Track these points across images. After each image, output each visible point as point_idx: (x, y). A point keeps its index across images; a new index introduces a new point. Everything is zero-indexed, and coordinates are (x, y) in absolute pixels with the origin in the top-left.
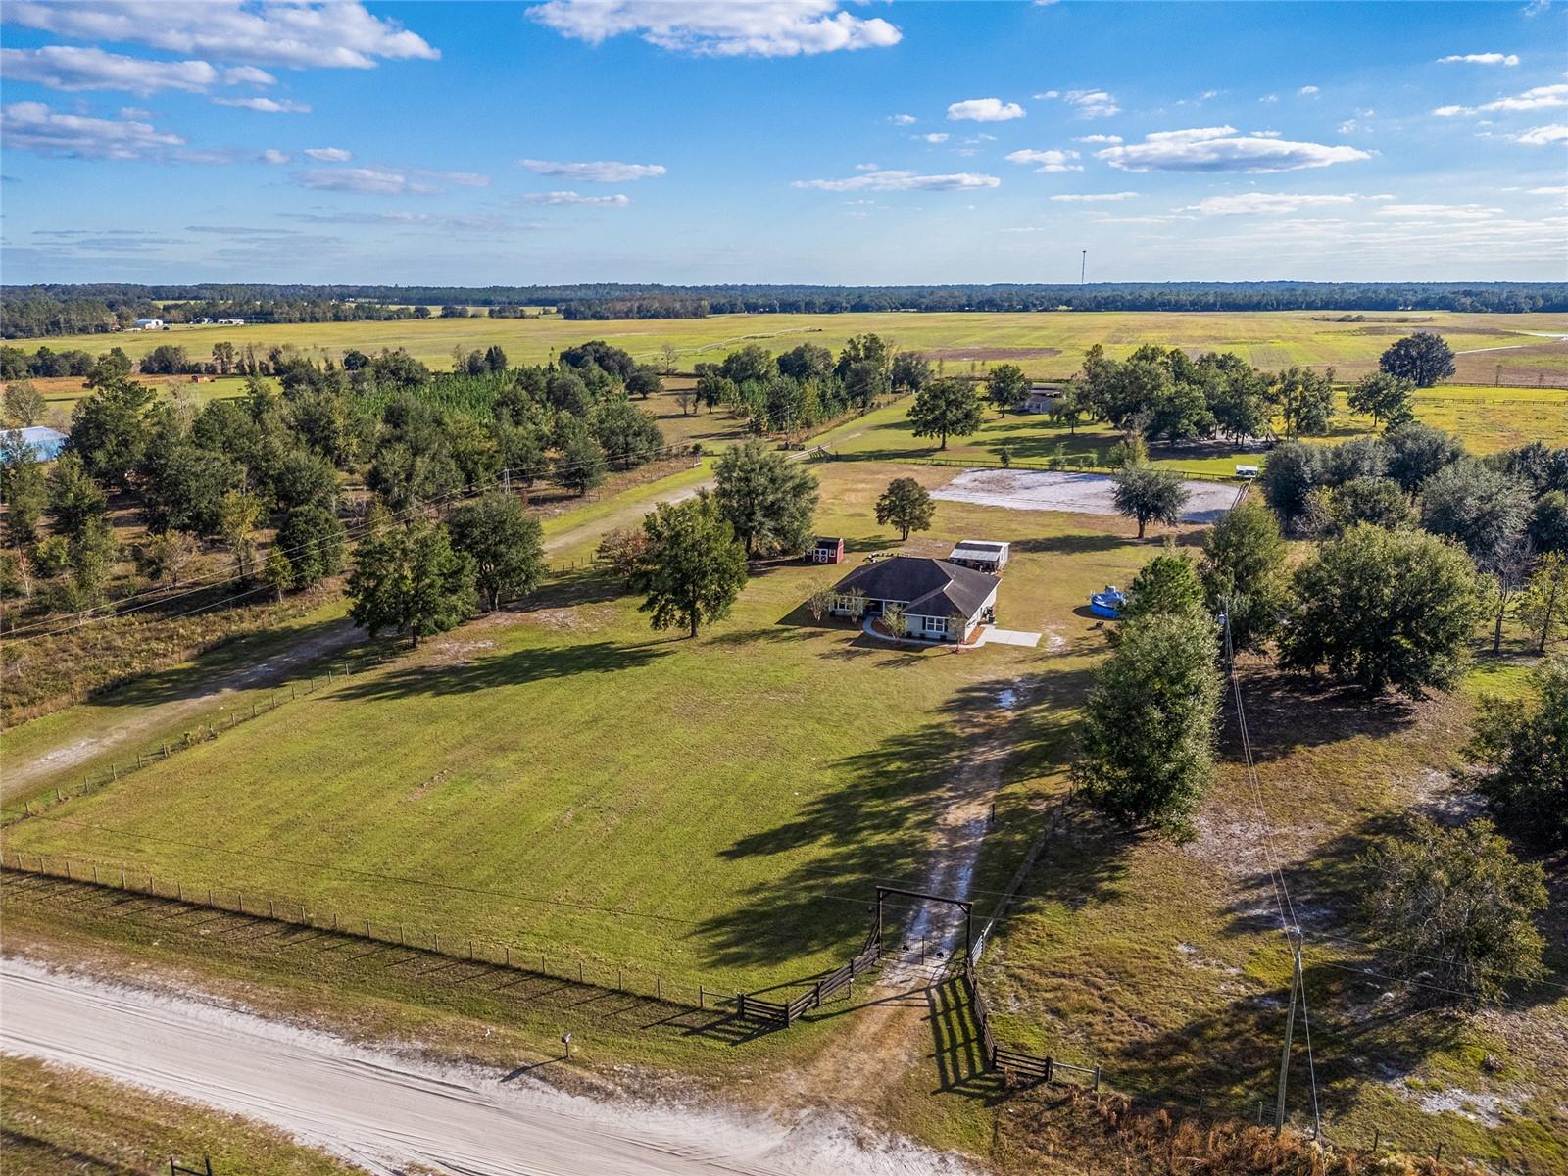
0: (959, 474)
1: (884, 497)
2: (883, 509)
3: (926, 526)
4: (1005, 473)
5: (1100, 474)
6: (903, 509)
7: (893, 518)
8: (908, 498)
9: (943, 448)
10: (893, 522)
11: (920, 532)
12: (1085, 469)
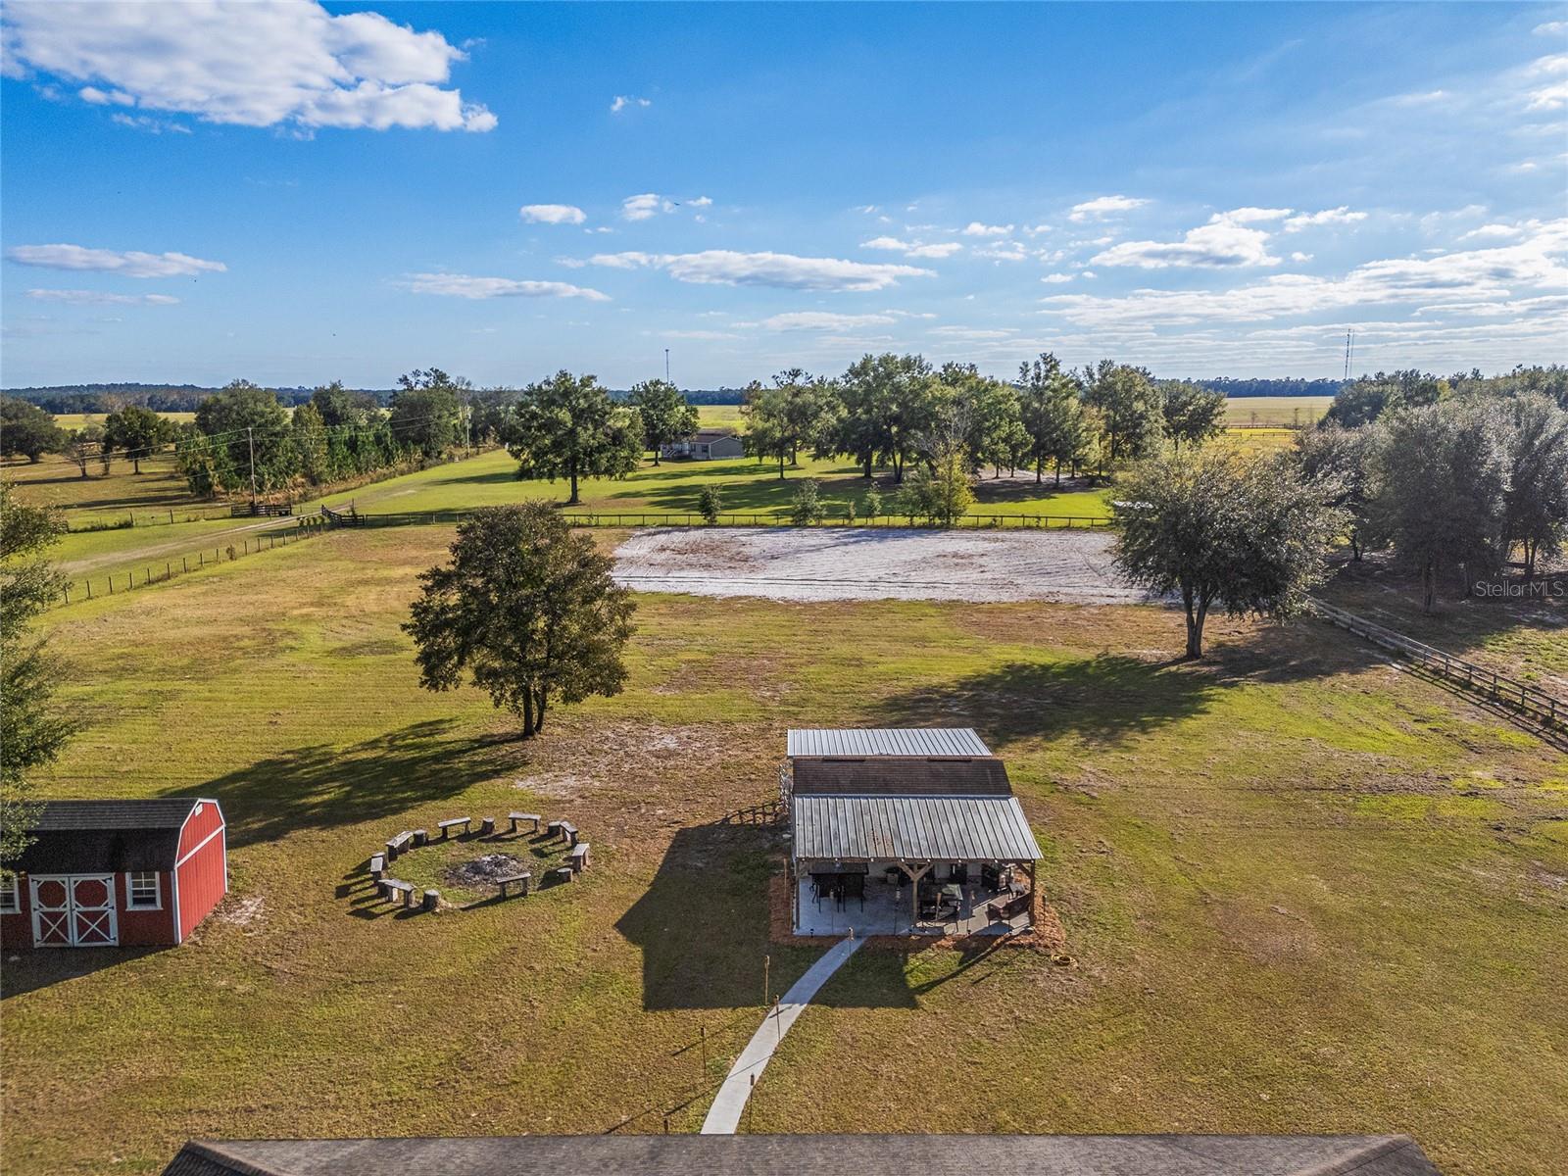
0: (623, 539)
1: (440, 580)
2: (437, 628)
3: (610, 680)
4: (715, 534)
5: (890, 528)
6: (519, 617)
7: (480, 656)
8: (534, 580)
9: (574, 501)
10: (484, 676)
11: (593, 703)
12: (858, 521)
